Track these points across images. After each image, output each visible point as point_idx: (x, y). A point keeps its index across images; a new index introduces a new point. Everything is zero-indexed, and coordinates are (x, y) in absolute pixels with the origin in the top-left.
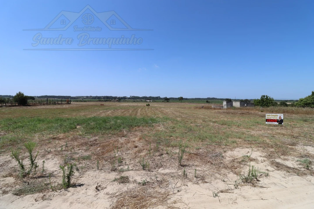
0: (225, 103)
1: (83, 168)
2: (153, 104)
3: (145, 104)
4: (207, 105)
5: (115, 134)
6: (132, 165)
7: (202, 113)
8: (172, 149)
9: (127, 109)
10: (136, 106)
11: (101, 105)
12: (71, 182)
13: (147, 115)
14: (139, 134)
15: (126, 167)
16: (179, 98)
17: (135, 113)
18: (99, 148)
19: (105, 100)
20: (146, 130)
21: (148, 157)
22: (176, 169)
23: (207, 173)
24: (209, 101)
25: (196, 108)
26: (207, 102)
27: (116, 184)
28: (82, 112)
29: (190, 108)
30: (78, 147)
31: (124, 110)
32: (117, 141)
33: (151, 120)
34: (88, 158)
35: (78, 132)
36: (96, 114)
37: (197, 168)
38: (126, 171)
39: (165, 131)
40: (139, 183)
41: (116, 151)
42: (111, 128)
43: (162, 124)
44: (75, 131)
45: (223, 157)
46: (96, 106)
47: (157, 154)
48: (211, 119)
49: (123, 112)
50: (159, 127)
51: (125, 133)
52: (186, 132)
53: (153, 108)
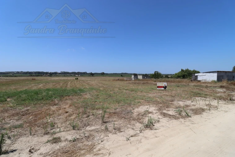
0: (133, 76)
1: (15, 136)
2: (80, 78)
3: (74, 78)
4: (121, 78)
5: (47, 104)
6: (63, 128)
7: (118, 84)
8: (97, 111)
9: (58, 82)
10: (67, 79)
11: (32, 79)
12: (2, 150)
13: (76, 87)
14: (69, 102)
15: (58, 130)
16: (101, 73)
17: (65, 85)
18: (31, 117)
19: (37, 75)
20: (75, 99)
21: (77, 119)
22: (100, 126)
23: (122, 125)
24: (123, 75)
25: (114, 80)
26: (121, 76)
27: (49, 144)
28: (12, 86)
29: (109, 80)
30: (9, 118)
31: (55, 84)
32: (49, 109)
33: (80, 90)
34: (20, 126)
35: (8, 104)
36: (27, 87)
37: (115, 123)
38: (58, 133)
39: (91, 98)
40: (70, 141)
41: (48, 117)
42: (43, 99)
43: (88, 93)
44: (5, 103)
45: (132, 113)
46: (28, 80)
47: (85, 116)
48: (124, 88)
49: (54, 85)
50: (86, 95)
51: (57, 102)
52: (107, 98)
53: (81, 81)
